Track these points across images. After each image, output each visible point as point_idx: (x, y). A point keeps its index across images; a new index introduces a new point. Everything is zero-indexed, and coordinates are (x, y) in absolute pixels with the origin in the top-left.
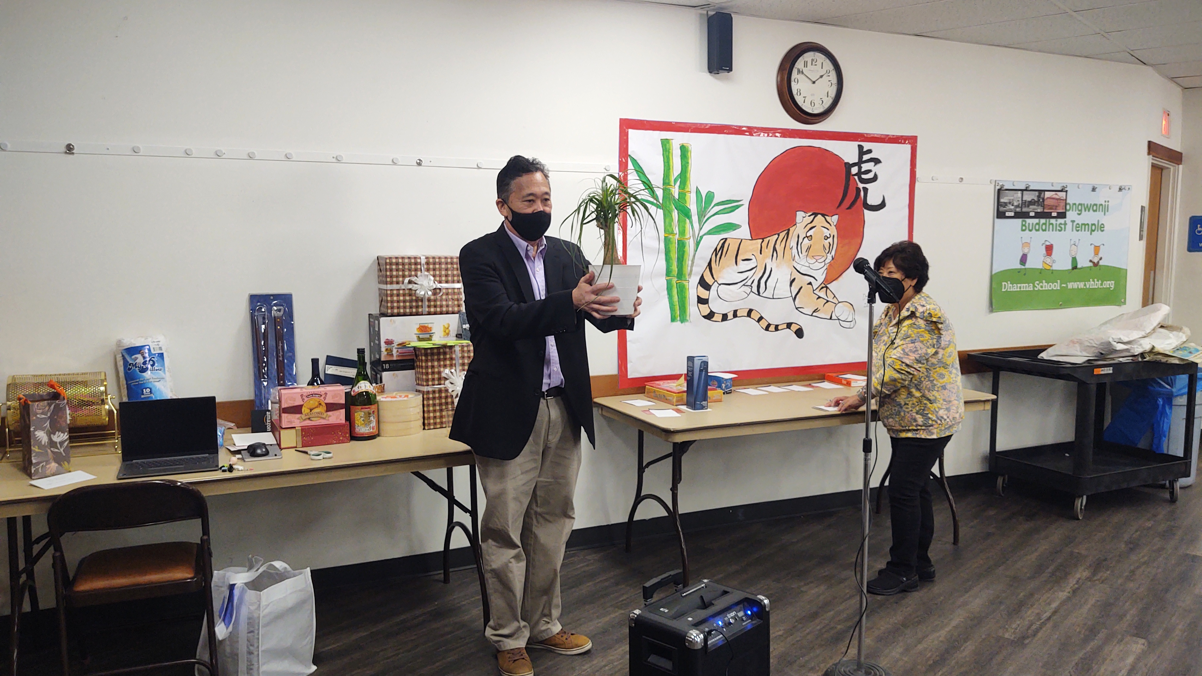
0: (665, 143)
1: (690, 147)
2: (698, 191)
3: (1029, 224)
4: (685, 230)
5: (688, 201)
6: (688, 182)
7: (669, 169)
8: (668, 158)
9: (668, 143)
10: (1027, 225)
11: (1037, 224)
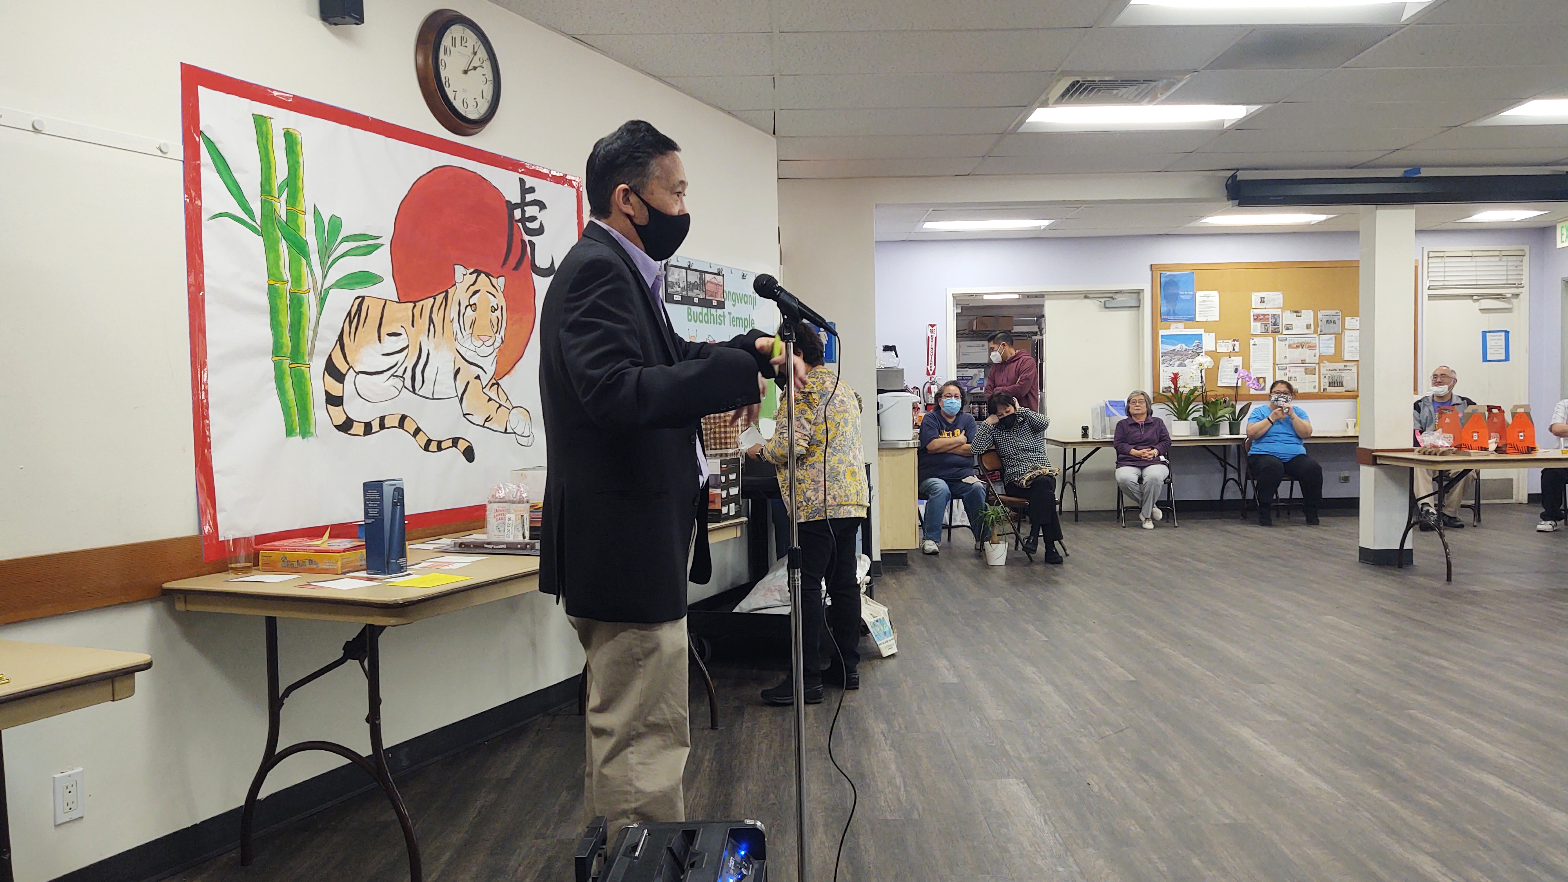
0: (260, 122)
1: (300, 137)
2: (317, 213)
3: (694, 312)
4: (300, 276)
5: (302, 228)
6: (300, 195)
7: (270, 168)
8: (266, 148)
9: (265, 122)
10: (692, 314)
11: (700, 313)
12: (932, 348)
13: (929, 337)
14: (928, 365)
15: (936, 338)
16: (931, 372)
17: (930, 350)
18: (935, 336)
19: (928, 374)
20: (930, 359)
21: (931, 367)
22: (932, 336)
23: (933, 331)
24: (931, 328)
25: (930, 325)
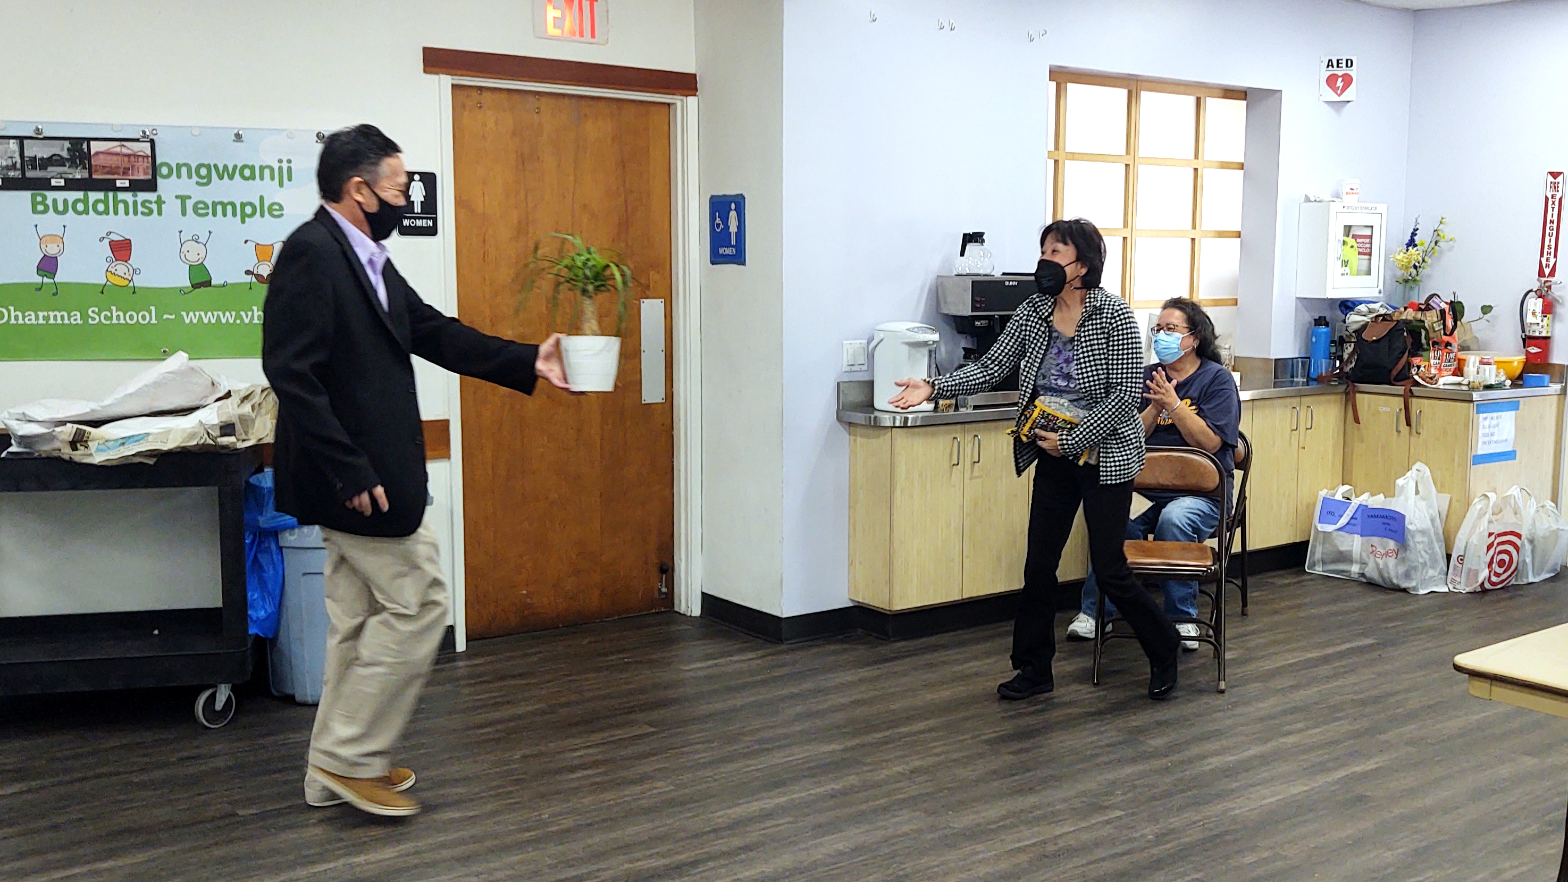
3: (55, 201)
10: (49, 202)
11: (77, 201)
12: (1552, 222)
13: (1547, 198)
14: (1542, 255)
15: (1561, 199)
16: (1547, 271)
17: (1548, 225)
18: (1558, 195)
19: (1541, 273)
20: (1547, 243)
21: (1548, 260)
22: (1553, 196)
23: (1555, 187)
24: (1553, 180)
25: (1551, 173)
